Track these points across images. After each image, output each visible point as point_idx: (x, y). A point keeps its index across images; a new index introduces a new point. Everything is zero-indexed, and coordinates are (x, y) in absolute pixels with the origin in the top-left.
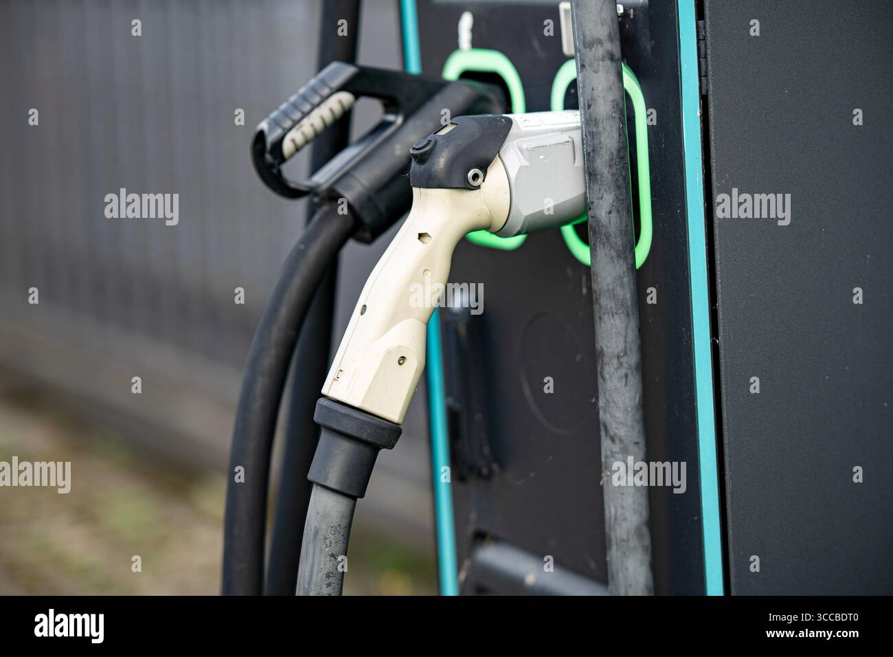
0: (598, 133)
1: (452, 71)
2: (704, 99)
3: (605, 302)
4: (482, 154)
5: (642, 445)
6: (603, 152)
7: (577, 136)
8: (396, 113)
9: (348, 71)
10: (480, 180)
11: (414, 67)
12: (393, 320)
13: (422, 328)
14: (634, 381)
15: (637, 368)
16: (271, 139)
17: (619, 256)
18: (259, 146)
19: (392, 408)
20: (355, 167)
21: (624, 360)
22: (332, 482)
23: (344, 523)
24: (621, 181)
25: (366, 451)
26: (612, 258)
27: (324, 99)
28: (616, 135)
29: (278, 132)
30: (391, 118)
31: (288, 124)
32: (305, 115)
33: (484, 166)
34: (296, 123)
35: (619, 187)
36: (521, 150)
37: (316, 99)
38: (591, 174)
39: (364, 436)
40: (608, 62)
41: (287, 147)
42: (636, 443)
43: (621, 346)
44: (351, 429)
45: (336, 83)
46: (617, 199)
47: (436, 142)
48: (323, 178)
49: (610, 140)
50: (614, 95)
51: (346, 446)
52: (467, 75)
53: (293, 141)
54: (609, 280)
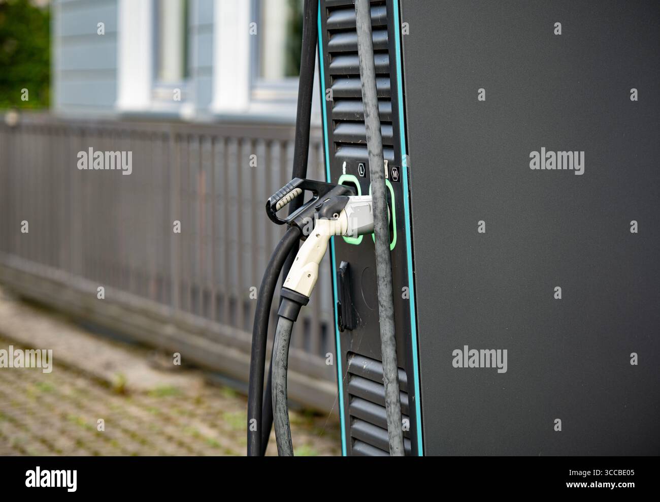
0: (377, 202)
1: (340, 182)
2: (409, 191)
3: (379, 259)
4: (338, 208)
5: (392, 309)
6: (378, 209)
7: (371, 204)
8: (317, 196)
9: (300, 181)
10: (337, 217)
11: (329, 181)
12: (306, 263)
13: (317, 266)
14: (389, 286)
15: (390, 282)
16: (272, 203)
17: (383, 244)
18: (268, 206)
19: (306, 291)
20: (301, 214)
21: (385, 279)
22: (286, 315)
23: (289, 329)
24: (384, 219)
25: (296, 305)
26: (381, 244)
27: (291, 190)
28: (383, 203)
29: (274, 201)
30: (316, 197)
31: (278, 198)
32: (284, 195)
33: (339, 212)
34: (281, 198)
35: (383, 220)
36: (351, 207)
37: (288, 190)
38: (375, 216)
39: (295, 300)
40: (380, 179)
41: (278, 206)
42: (390, 308)
43: (385, 274)
44: (292, 297)
45: (295, 185)
46: (383, 224)
47: (323, 204)
48: (290, 218)
49: (381, 204)
50: (383, 190)
51: (291, 303)
52: (345, 183)
53: (280, 204)
54: (380, 251)
